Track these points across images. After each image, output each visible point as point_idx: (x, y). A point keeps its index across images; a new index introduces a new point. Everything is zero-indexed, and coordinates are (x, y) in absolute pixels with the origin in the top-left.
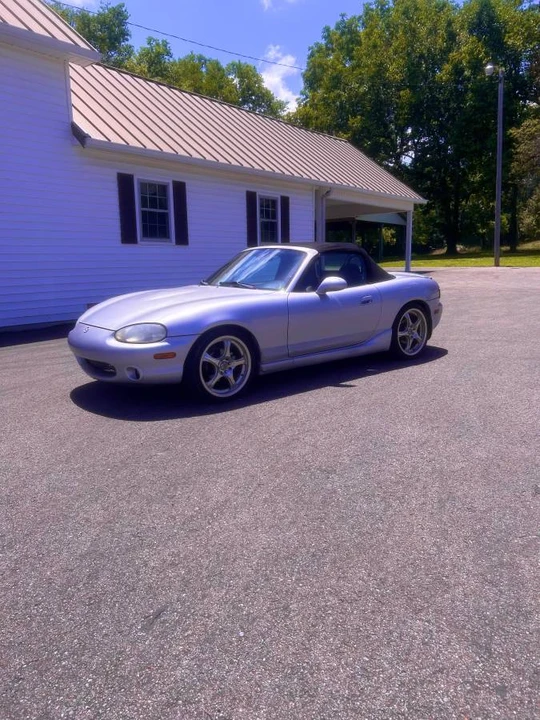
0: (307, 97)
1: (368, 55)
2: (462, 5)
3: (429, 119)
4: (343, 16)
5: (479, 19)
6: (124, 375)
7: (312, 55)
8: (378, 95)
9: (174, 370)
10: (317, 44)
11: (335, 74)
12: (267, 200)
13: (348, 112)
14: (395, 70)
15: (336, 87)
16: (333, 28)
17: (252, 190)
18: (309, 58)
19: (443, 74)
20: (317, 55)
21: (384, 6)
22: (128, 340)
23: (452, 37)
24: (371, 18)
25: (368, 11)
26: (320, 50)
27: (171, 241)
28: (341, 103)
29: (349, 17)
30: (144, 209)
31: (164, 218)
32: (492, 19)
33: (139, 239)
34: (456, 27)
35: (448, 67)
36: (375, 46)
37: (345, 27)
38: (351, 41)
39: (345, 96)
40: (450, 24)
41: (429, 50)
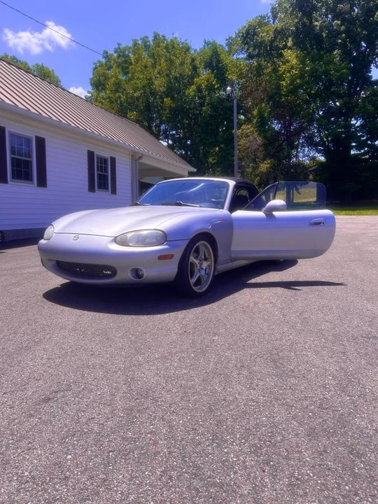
0: (92, 96)
1: (141, 72)
2: (198, 50)
3: (183, 119)
4: (119, 44)
5: (211, 60)
6: (124, 276)
7: (96, 68)
8: (147, 99)
9: (169, 270)
10: (99, 61)
11: (117, 81)
12: (101, 159)
13: (126, 108)
14: (159, 84)
15: (117, 91)
16: (111, 52)
17: (92, 150)
18: (94, 70)
19: (191, 91)
20: (99, 68)
21: (146, 42)
22: (130, 244)
23: (195, 68)
24: (138, 49)
25: (135, 44)
26: (101, 65)
27: (33, 184)
28: (121, 102)
29: (123, 46)
30: (14, 156)
31: (28, 164)
32: (219, 61)
33: (9, 180)
34: (197, 62)
35: (194, 87)
36: (146, 67)
37: (121, 52)
38: (126, 62)
39: (123, 98)
40: (193, 60)
41: (180, 75)
